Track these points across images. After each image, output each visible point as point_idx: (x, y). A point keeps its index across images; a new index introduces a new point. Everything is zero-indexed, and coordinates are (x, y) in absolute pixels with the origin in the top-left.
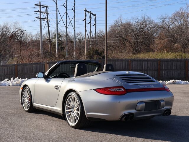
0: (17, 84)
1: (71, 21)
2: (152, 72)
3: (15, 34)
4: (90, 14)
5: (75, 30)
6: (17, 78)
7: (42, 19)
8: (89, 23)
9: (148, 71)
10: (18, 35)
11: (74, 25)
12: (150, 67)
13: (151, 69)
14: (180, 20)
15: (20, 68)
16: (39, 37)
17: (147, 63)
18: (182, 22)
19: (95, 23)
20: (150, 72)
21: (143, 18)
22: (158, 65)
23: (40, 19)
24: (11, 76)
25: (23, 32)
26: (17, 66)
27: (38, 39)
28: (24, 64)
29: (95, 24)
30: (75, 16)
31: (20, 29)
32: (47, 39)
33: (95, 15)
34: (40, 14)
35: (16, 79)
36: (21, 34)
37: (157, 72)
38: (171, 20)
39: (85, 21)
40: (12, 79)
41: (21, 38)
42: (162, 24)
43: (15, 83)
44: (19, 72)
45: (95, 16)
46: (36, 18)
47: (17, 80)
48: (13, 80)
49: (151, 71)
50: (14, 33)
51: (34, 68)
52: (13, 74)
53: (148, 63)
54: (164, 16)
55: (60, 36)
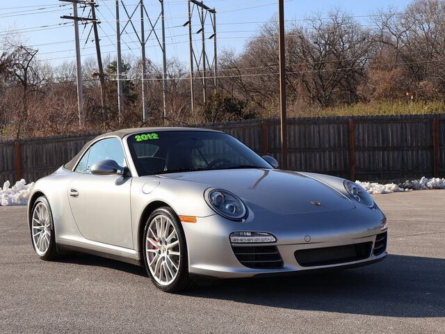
0: (21, 199)
1: (153, 28)
2: (415, 153)
3: (8, 59)
4: (200, 8)
5: (164, 51)
6: (23, 180)
7: (80, 19)
8: (199, 32)
9: (405, 152)
10: (17, 62)
11: (162, 37)
12: (409, 137)
13: (412, 144)
14: (428, 22)
15: (28, 151)
16: (68, 72)
17: (399, 126)
18: (432, 25)
19: (215, 31)
20: (410, 152)
21: (334, 17)
22: (431, 133)
23: (73, 21)
24: (4, 176)
25: (29, 54)
26: (18, 145)
27: (67, 77)
28: (39, 139)
29: (214, 35)
30: (162, 13)
31: (22, 47)
32: (95, 75)
33: (213, 11)
34: (73, 7)
35: (18, 184)
36: (26, 60)
37: (429, 154)
38: (403, 21)
39: (190, 27)
40: (7, 183)
41: (26, 70)
42: (382, 32)
43: (15, 197)
44: (26, 162)
45: (212, 15)
46: (65, 17)
47: (23, 188)
48: (10, 187)
49: (412, 150)
50: (6, 57)
51: (71, 150)
52: (8, 170)
53: (402, 128)
54: (386, 11)
55: (124, 68)
